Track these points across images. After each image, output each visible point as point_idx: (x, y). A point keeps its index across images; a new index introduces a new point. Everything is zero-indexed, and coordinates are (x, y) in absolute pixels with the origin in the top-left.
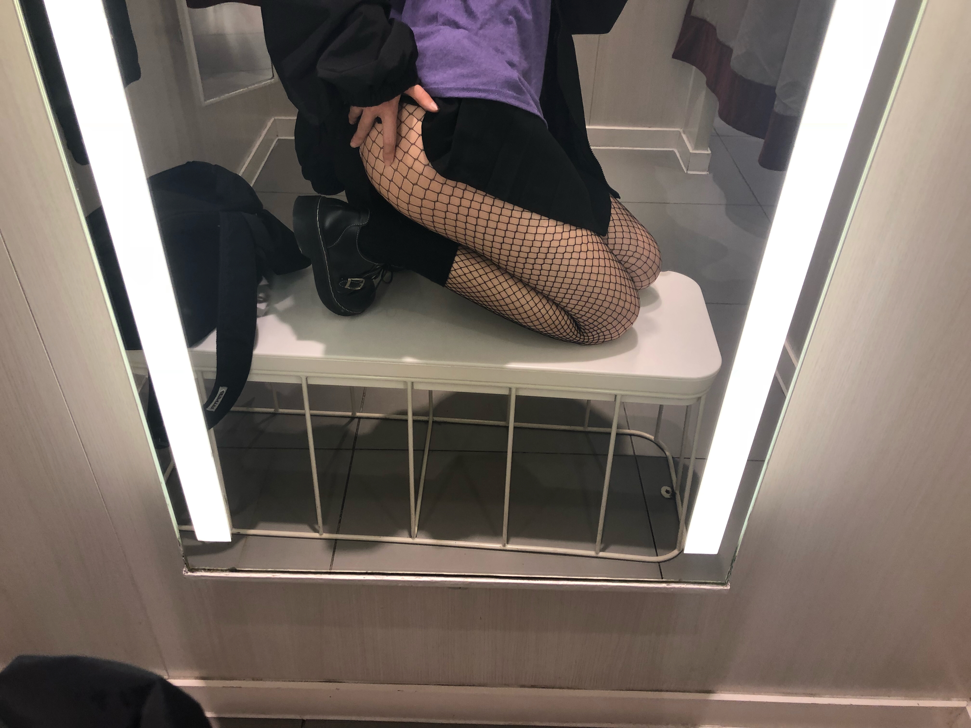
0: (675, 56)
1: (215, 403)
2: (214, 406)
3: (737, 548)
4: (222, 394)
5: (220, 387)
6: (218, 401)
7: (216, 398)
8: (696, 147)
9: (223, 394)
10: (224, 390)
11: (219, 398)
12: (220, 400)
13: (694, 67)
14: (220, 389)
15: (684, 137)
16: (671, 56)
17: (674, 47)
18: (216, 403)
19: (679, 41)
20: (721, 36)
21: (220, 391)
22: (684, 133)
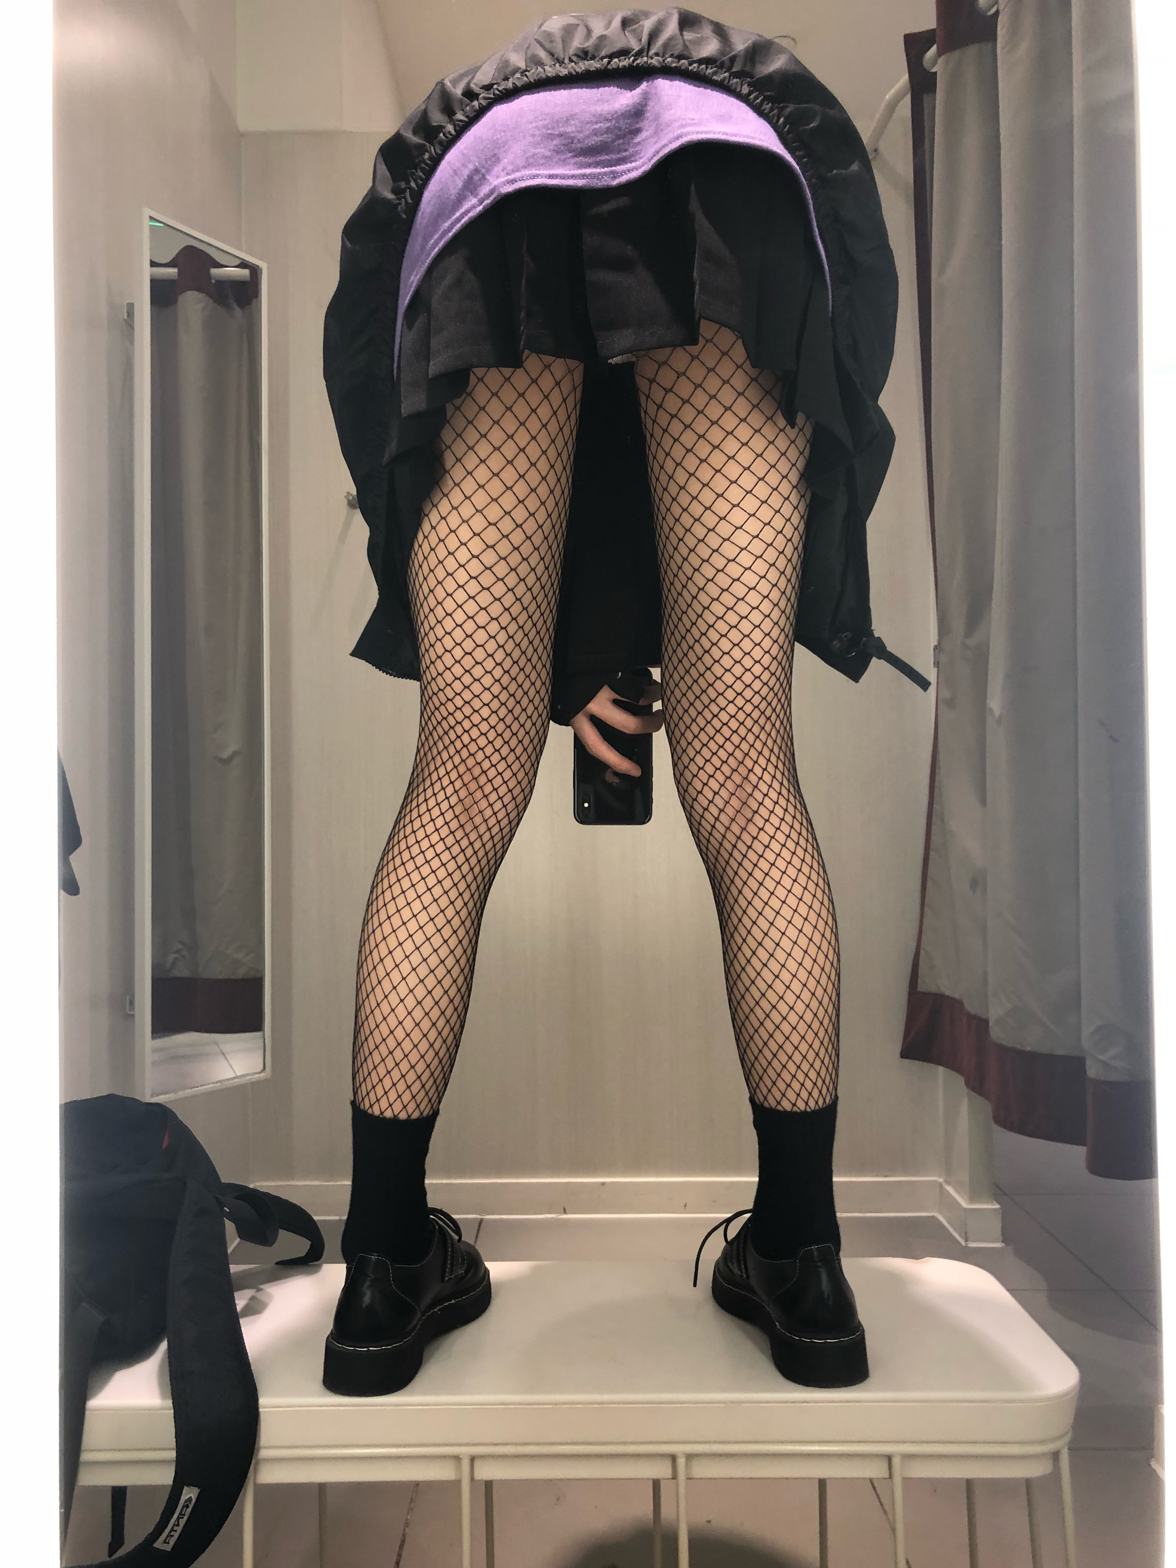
0: (905, 1054)
1: (172, 1530)
2: (170, 1536)
4: (187, 1506)
5: (185, 1487)
6: (178, 1525)
7: (176, 1516)
8: (972, 1200)
9: (191, 1507)
10: (191, 1495)
11: (181, 1515)
12: (182, 1522)
13: (941, 1069)
14: (184, 1491)
15: (950, 1189)
16: (898, 1055)
17: (901, 1041)
18: (175, 1528)
19: (907, 1033)
20: (971, 1007)
21: (184, 1498)
22: (948, 1183)
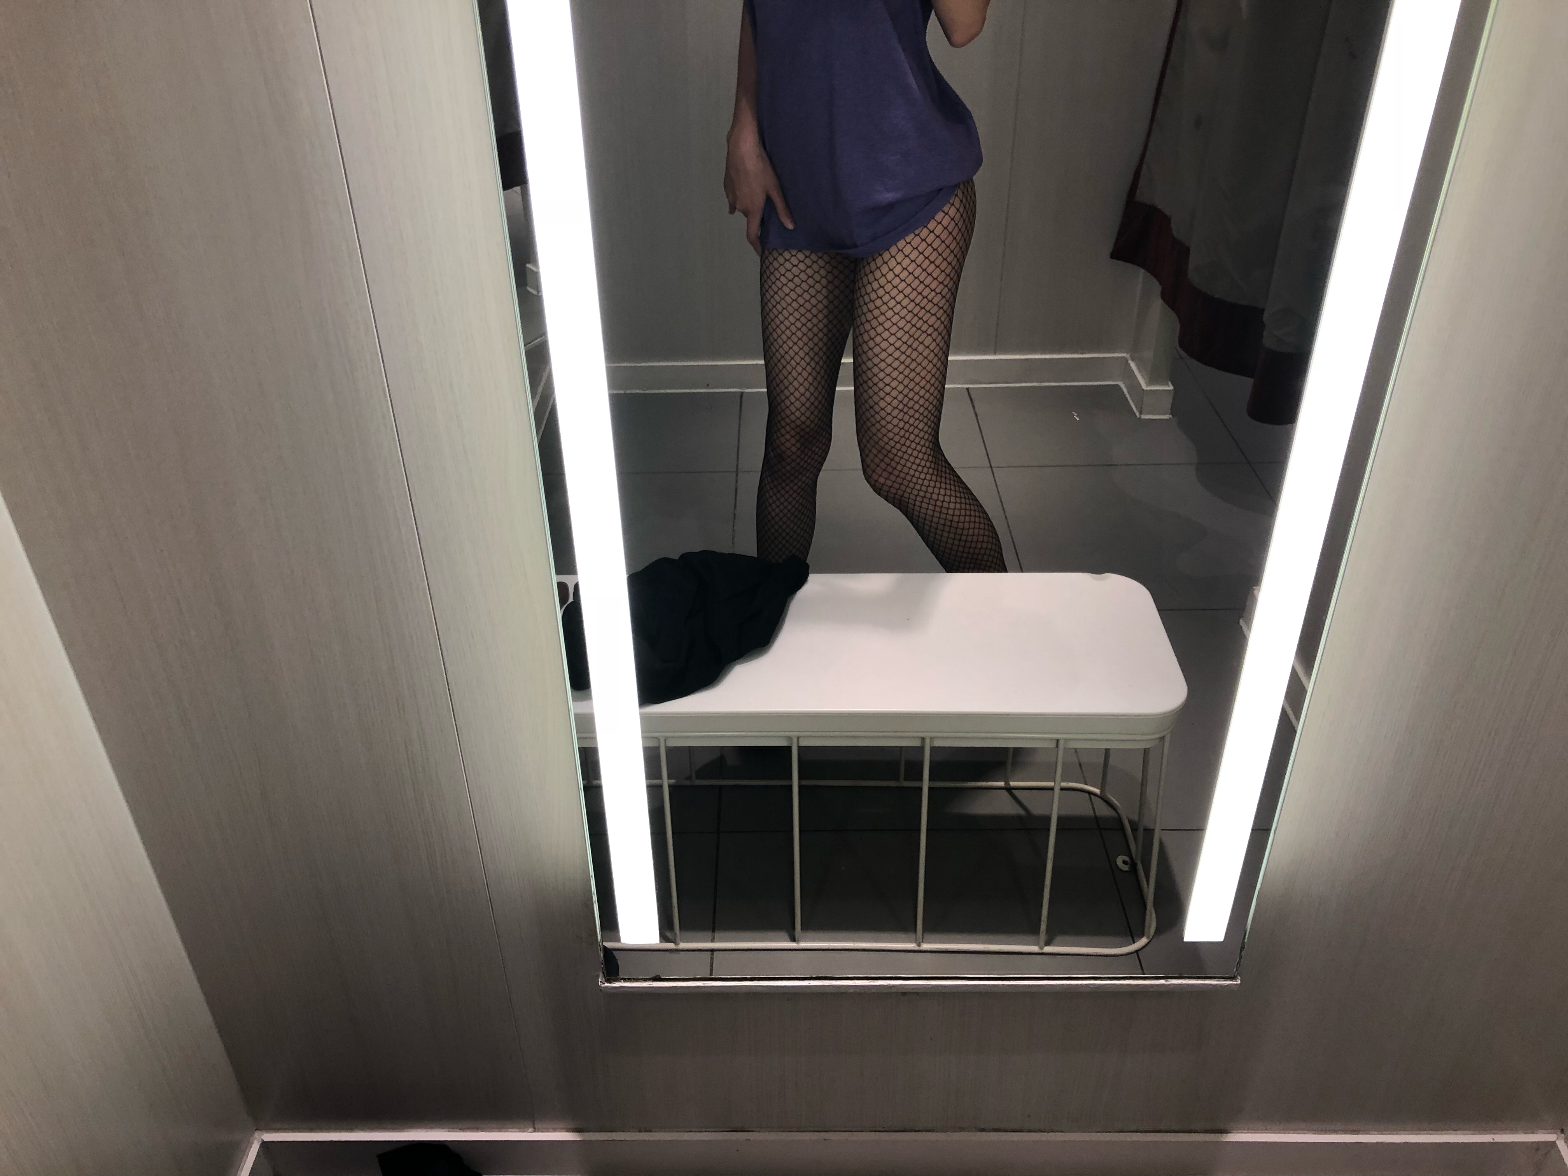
0: (1116, 255)
3: (1245, 933)
8: (1151, 381)
13: (1142, 271)
15: (1133, 365)
16: (1109, 258)
17: (1113, 241)
19: (1120, 234)
20: (1178, 229)
22: (1133, 360)
